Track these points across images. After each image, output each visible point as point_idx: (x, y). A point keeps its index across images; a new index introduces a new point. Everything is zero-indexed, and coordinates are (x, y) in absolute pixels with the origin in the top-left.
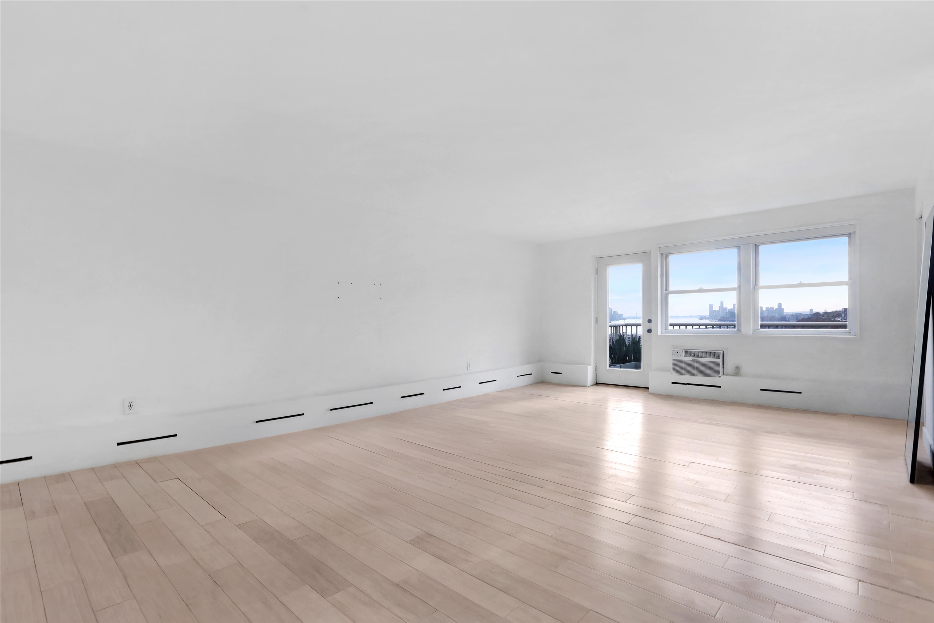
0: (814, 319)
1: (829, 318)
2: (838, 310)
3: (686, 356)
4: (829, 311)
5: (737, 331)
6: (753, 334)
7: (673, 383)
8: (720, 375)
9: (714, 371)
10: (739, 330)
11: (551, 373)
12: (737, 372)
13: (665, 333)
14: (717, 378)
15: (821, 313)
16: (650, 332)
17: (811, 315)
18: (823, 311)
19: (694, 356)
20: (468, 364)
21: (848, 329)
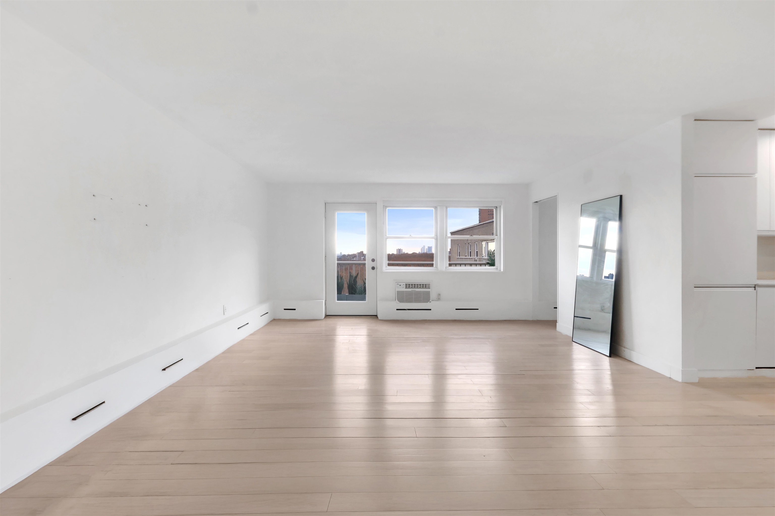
0: (343, 259)
1: (351, 258)
2: (355, 253)
3: (406, 288)
4: (350, 254)
5: (435, 268)
6: (445, 270)
7: (397, 310)
8: (430, 301)
9: (426, 298)
10: (437, 267)
11: (284, 309)
12: (439, 298)
13: (386, 270)
14: (428, 303)
15: (346, 255)
16: (373, 268)
17: (341, 256)
18: (348, 254)
19: (412, 288)
20: (225, 309)
21: (495, 267)
